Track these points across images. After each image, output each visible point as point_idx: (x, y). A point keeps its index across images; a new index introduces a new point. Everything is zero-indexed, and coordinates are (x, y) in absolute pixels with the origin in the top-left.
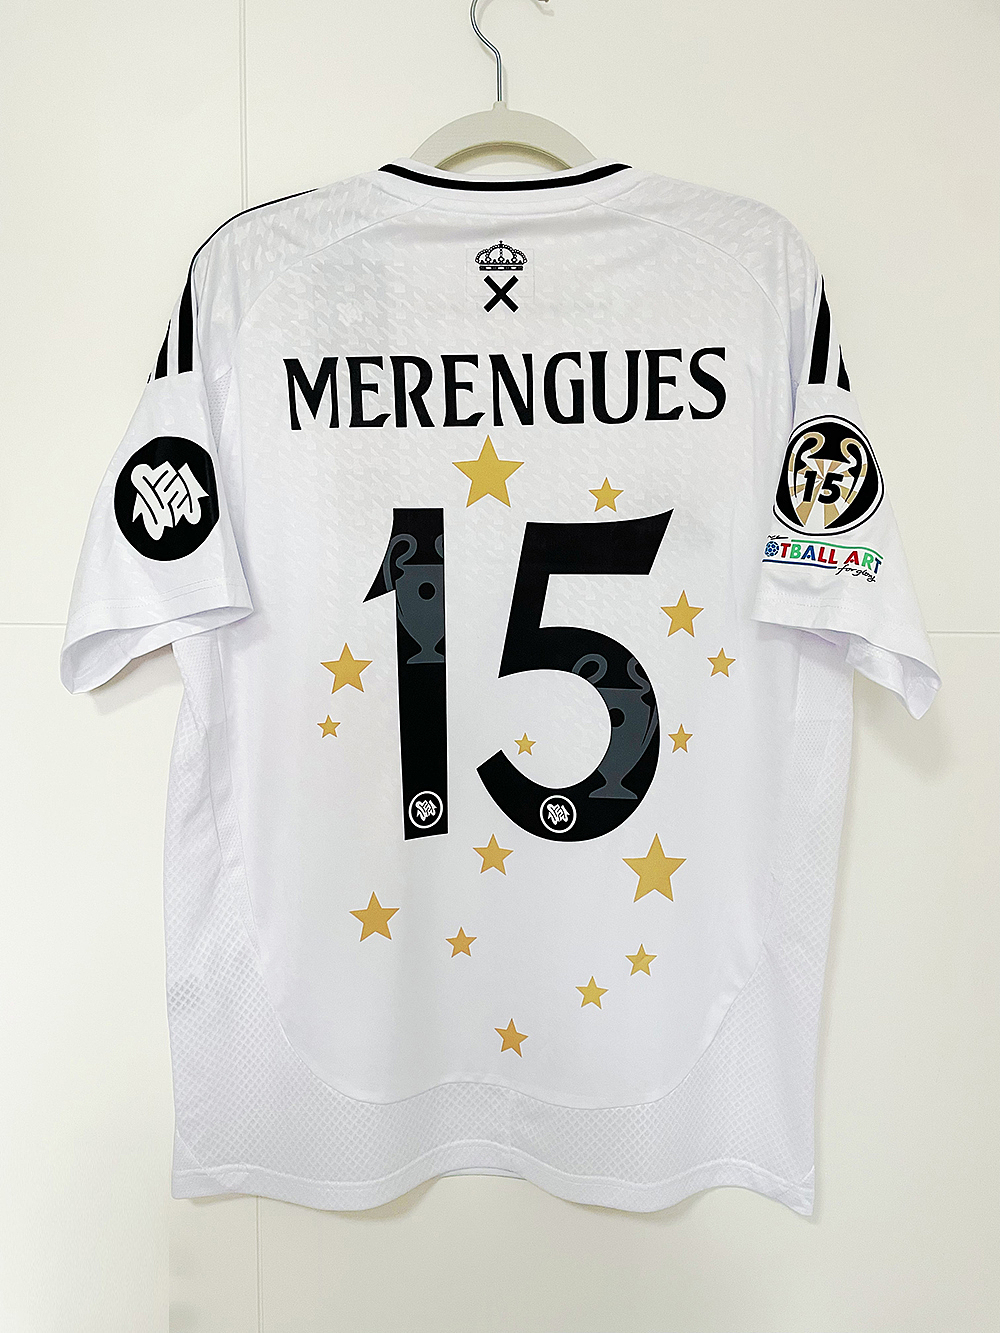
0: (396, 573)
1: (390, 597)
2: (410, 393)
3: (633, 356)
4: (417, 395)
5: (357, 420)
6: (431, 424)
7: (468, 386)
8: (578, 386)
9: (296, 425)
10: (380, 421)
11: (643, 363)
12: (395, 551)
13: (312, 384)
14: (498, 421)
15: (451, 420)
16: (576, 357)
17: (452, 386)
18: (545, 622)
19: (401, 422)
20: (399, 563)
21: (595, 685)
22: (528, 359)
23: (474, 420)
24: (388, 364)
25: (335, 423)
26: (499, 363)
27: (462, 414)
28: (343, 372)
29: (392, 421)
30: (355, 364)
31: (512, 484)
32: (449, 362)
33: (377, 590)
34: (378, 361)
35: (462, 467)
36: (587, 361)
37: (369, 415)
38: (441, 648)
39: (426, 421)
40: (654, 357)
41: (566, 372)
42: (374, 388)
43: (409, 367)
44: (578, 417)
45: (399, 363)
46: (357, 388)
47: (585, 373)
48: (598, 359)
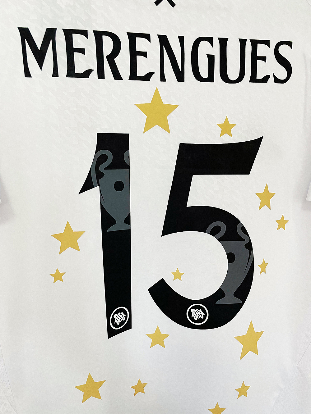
0: (100, 175)
1: (96, 191)
2: (107, 57)
3: (243, 42)
4: (111, 58)
5: (71, 73)
6: (121, 78)
7: (144, 54)
8: (211, 58)
9: (27, 74)
10: (86, 74)
11: (249, 47)
12: (99, 161)
13: (39, 45)
14: (163, 79)
15: (134, 76)
16: (210, 40)
17: (134, 53)
18: (190, 204)
19: (101, 75)
20: (101, 168)
21: (219, 240)
22: (181, 39)
23: (148, 77)
24: (91, 35)
25: (55, 74)
26: (163, 40)
27: (141, 72)
28: (60, 39)
29: (94, 74)
30: (68, 34)
31: (172, 119)
32: (132, 37)
33: (87, 186)
34: (84, 33)
35: (141, 107)
36: (216, 43)
37: (79, 69)
38: (128, 221)
39: (117, 76)
40: (255, 43)
41: (204, 49)
42: (82, 51)
43: (106, 39)
44: (211, 79)
45: (99, 35)
46: (71, 50)
47: (215, 51)
48: (223, 42)
